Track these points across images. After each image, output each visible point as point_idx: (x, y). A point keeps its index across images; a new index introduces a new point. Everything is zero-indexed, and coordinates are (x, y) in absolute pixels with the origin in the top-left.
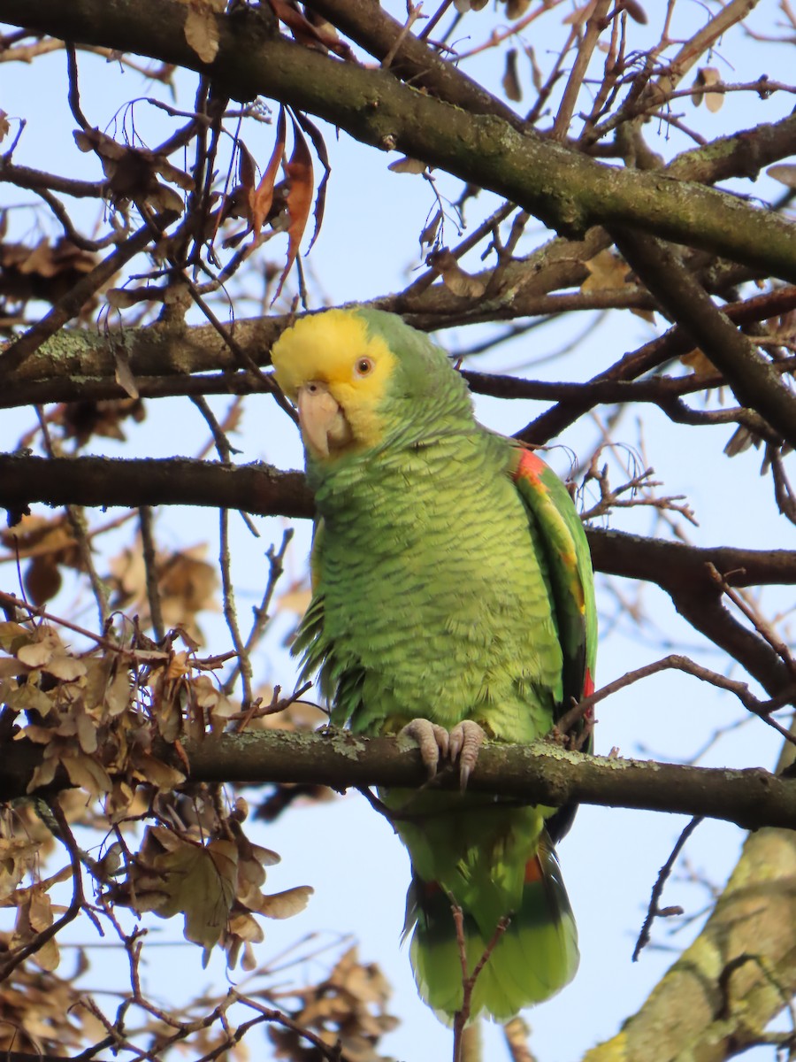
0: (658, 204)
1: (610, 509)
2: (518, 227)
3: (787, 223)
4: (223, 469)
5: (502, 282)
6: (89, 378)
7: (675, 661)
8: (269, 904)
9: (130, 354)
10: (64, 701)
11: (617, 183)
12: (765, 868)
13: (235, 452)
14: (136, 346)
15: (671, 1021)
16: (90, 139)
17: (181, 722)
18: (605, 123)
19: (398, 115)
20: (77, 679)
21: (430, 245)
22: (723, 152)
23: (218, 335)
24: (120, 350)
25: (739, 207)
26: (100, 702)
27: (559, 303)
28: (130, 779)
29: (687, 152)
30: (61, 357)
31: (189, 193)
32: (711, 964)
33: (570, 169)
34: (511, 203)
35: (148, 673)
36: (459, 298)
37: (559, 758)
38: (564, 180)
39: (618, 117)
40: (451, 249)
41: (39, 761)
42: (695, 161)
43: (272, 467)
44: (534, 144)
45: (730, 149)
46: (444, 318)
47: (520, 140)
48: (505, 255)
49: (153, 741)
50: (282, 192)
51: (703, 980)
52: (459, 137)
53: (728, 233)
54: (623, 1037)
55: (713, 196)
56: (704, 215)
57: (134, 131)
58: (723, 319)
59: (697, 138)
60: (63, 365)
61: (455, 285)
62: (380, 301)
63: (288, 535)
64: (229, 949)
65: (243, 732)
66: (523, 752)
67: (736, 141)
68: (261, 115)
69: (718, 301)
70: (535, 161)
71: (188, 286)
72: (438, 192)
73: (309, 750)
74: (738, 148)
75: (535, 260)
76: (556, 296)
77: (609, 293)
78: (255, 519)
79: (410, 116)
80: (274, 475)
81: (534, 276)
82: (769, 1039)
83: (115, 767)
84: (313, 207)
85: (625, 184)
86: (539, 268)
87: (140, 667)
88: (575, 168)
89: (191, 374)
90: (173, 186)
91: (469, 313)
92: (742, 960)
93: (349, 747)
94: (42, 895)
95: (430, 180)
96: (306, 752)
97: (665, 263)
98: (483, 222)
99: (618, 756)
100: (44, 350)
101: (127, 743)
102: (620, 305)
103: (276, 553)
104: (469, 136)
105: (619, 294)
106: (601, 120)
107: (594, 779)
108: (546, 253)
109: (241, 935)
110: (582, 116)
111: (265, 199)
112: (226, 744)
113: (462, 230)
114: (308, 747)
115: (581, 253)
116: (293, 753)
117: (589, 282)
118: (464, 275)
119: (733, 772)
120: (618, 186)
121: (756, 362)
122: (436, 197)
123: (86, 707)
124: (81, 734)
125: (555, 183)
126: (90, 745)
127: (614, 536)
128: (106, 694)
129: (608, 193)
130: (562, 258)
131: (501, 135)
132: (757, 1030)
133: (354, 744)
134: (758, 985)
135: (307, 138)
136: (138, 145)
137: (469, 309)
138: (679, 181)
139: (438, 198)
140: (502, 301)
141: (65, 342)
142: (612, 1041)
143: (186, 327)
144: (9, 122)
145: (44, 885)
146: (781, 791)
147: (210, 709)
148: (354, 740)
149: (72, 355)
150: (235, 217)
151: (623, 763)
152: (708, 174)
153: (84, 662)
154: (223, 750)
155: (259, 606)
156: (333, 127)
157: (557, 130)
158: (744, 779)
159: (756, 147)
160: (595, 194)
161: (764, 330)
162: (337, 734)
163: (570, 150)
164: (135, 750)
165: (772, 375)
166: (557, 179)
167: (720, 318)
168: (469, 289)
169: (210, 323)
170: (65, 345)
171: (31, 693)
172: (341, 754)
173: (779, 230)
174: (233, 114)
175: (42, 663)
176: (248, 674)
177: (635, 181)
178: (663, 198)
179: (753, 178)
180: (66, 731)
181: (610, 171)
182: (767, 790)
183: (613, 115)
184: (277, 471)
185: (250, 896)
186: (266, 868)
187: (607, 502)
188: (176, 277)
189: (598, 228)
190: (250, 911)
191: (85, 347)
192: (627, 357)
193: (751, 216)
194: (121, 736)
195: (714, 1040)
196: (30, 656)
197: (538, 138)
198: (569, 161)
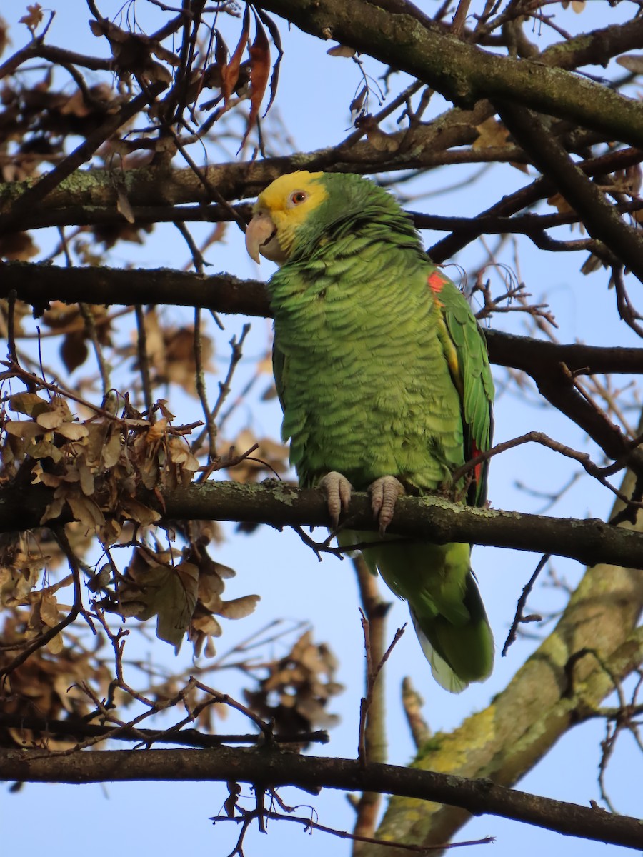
0: (530, 84)
1: (491, 313)
2: (425, 98)
3: (627, 100)
4: (197, 278)
5: (413, 140)
6: (96, 207)
7: (535, 436)
8: (226, 608)
9: (129, 189)
10: (71, 455)
11: (500, 67)
12: (603, 583)
13: (207, 265)
14: (133, 184)
15: (529, 697)
16: (101, 27)
17: (158, 474)
18: (492, 22)
19: (334, 13)
20: (81, 439)
21: (358, 112)
22: (582, 45)
23: (196, 176)
24: (122, 186)
25: (592, 87)
26: (99, 458)
27: (456, 156)
28: (119, 517)
29: (555, 44)
30: (77, 190)
31: (176, 68)
32: (560, 655)
33: (464, 56)
34: (420, 81)
35: (135, 436)
36: (379, 152)
37: (445, 508)
38: (459, 64)
39: (502, 18)
40: (373, 115)
41: (51, 501)
42: (561, 51)
43: (234, 277)
44: (437, 36)
45: (587, 44)
46: (368, 166)
47: (427, 33)
48: (414, 120)
49: (137, 488)
50: (245, 69)
51: (554, 666)
52: (380, 30)
53: (582, 106)
54: (493, 709)
55: (572, 78)
56: (564, 93)
57: (135, 22)
58: (579, 171)
59: (563, 33)
60: (79, 197)
61: (376, 143)
62: (320, 153)
63: (247, 328)
64: (196, 641)
65: (205, 482)
66: (418, 503)
67: (592, 38)
68: (233, 11)
69: (576, 158)
70: (438, 49)
71: (174, 139)
72: (365, 72)
73: (256, 498)
74: (593, 43)
75: (439, 124)
76: (453, 151)
77: (493, 150)
78: (221, 316)
79: (344, 14)
80: (236, 283)
81: (437, 137)
82: (603, 713)
83: (108, 507)
84: (269, 81)
85: (505, 68)
86: (440, 130)
87: (129, 431)
88: (467, 55)
89: (175, 206)
90: (164, 63)
91: (386, 163)
92: (583, 653)
93: (286, 496)
94: (50, 597)
95: (359, 63)
96: (253, 499)
97: (534, 129)
98: (399, 95)
99: (490, 507)
100: (64, 185)
101: (117, 489)
102: (502, 159)
103: (237, 342)
104: (388, 30)
105: (501, 151)
106: (490, 20)
107: (471, 524)
108: (445, 119)
109: (205, 631)
110: (475, 16)
111: (233, 74)
112: (192, 491)
113: (382, 101)
114: (255, 495)
115: (473, 119)
116: (243, 499)
117: (478, 141)
118: (383, 135)
119: (577, 521)
120: (500, 70)
121: (602, 204)
122: (363, 76)
123: (87, 460)
124: (83, 480)
125: (452, 66)
126: (89, 489)
127: (493, 335)
128: (103, 451)
129: (492, 74)
130: (458, 123)
131: (412, 30)
132: (593, 706)
133: (290, 494)
134: (595, 671)
135: (266, 29)
136: (138, 32)
137: (387, 161)
138: (546, 66)
139: (364, 76)
140: (411, 155)
141: (80, 179)
142: (484, 712)
143: (172, 169)
144: (43, 12)
145: (52, 589)
146: (613, 536)
147: (181, 465)
148: (290, 490)
149: (85, 189)
150: (210, 88)
151: (493, 512)
152: (571, 61)
153: (86, 427)
154: (189, 495)
155: (223, 381)
156: (286, 21)
157: (454, 27)
158: (585, 527)
159: (607, 42)
160: (483, 75)
161: (611, 180)
162: (277, 486)
163: (465, 42)
164: (124, 494)
165: (614, 214)
166: (454, 63)
167: (576, 170)
168: (386, 145)
169: (190, 167)
170: (80, 182)
171: (46, 447)
172: (279, 500)
173: (620, 105)
174: (211, 10)
175: (55, 426)
176: (213, 434)
177: (513, 66)
178: (534, 79)
179: (605, 66)
180: (71, 478)
181: (494, 58)
182: (602, 536)
183: (499, 16)
184: (238, 280)
185: (212, 602)
186: (224, 580)
187: (488, 308)
188: (166, 132)
189: (486, 101)
190: (212, 613)
191: (95, 184)
192: (505, 199)
193: (600, 94)
194: (112, 484)
195: (560, 713)
196: (46, 421)
197: (440, 32)
198: (463, 50)
